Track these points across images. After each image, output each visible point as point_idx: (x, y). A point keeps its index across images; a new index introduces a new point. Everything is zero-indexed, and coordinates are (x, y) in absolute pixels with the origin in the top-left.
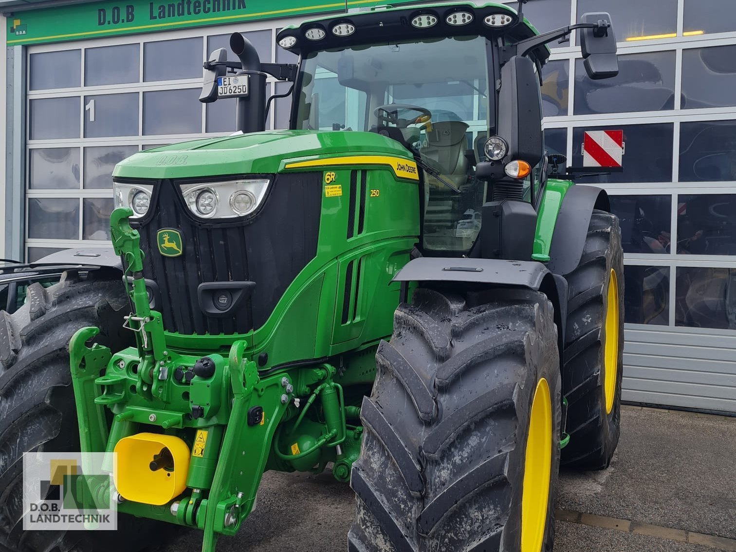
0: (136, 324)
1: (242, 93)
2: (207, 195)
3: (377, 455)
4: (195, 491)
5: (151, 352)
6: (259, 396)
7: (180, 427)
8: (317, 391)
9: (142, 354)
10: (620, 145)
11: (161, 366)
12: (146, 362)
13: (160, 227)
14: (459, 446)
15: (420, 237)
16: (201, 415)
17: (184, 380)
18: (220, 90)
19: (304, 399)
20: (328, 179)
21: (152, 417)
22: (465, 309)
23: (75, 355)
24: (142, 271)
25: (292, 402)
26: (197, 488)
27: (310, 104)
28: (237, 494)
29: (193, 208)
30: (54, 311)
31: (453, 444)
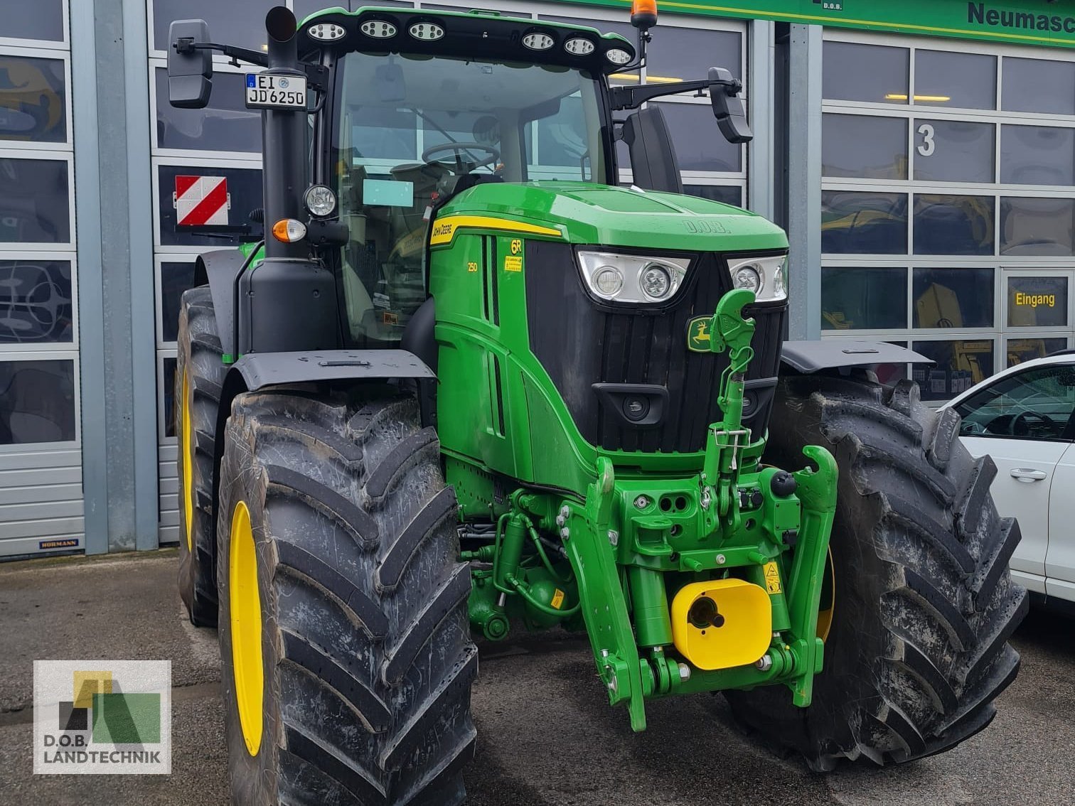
1: (295, 104)
2: (747, 272)
3: (912, 550)
13: (693, 314)
17: (750, 505)
21: (721, 558)
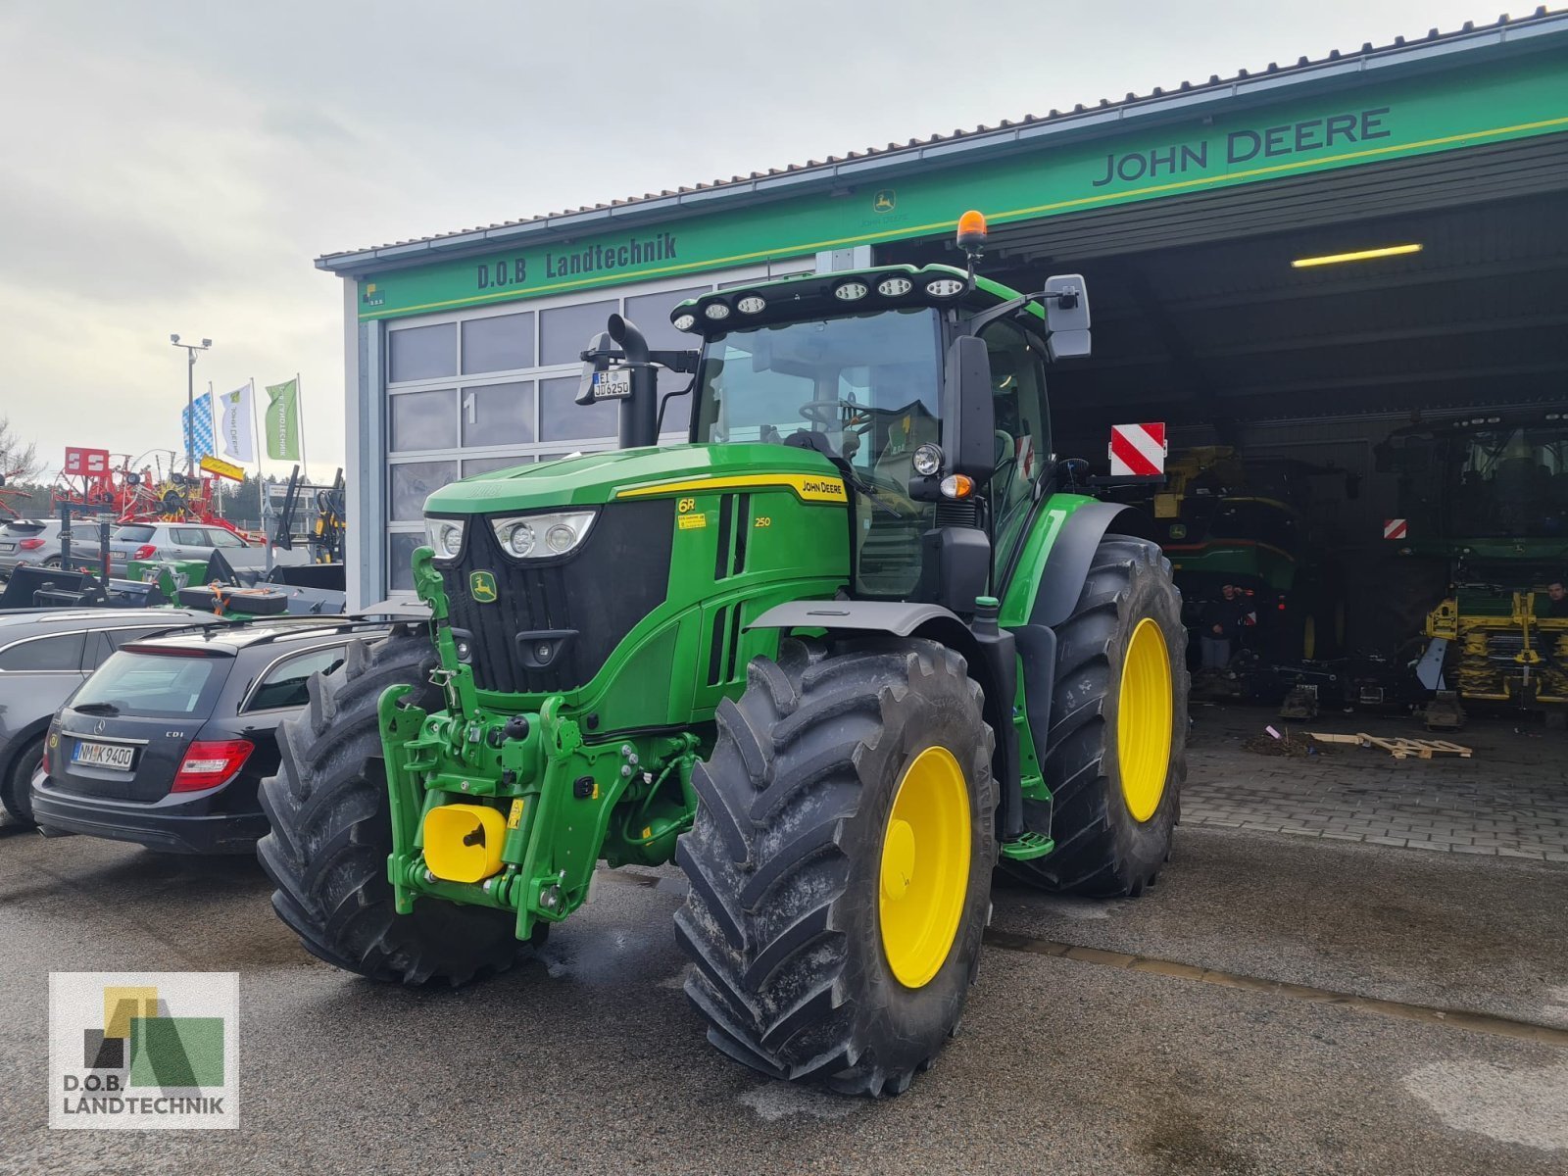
0: (443, 678)
1: (623, 393)
2: (522, 530)
4: (510, 867)
5: (460, 710)
6: (590, 765)
7: (493, 795)
8: (672, 765)
9: (451, 715)
10: (1161, 443)
11: (471, 726)
12: (456, 721)
13: (473, 569)
14: (790, 813)
15: (852, 578)
16: (514, 780)
17: (497, 743)
18: (596, 390)
19: (656, 774)
20: (683, 508)
21: (465, 784)
22: (825, 658)
23: (384, 716)
24: (447, 618)
25: (639, 777)
26: (513, 864)
27: (719, 401)
28: (559, 873)
29: (507, 546)
30: (373, 671)
31: (783, 811)
